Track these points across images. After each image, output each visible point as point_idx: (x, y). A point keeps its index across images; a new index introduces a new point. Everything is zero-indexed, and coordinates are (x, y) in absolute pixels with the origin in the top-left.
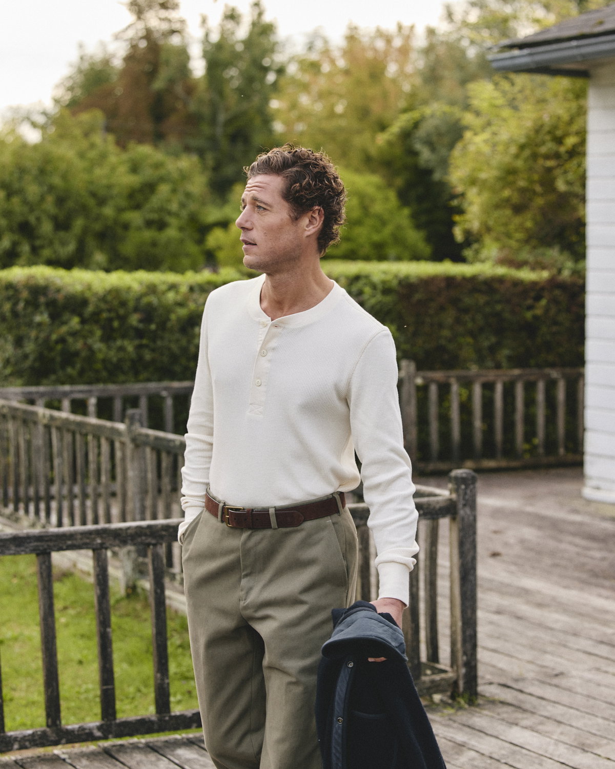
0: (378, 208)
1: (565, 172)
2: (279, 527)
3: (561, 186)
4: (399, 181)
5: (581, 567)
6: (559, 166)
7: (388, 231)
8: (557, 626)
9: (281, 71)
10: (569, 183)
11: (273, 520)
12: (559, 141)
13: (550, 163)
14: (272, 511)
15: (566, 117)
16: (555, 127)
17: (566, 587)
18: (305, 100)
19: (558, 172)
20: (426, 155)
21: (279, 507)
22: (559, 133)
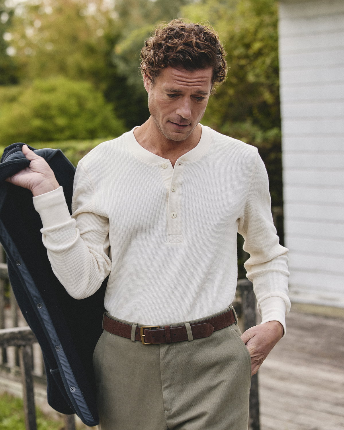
0: (91, 105)
1: (254, 68)
2: (194, 339)
3: (251, 78)
4: (104, 86)
5: (302, 350)
6: (249, 64)
7: (97, 121)
8: (300, 393)
9: (11, 13)
10: (257, 76)
11: (190, 333)
12: (248, 46)
13: (243, 62)
14: (188, 326)
15: (252, 29)
16: (242, 37)
17: (296, 364)
18: (30, 32)
19: (249, 68)
20: (122, 67)
21: (192, 321)
22: (247, 40)
